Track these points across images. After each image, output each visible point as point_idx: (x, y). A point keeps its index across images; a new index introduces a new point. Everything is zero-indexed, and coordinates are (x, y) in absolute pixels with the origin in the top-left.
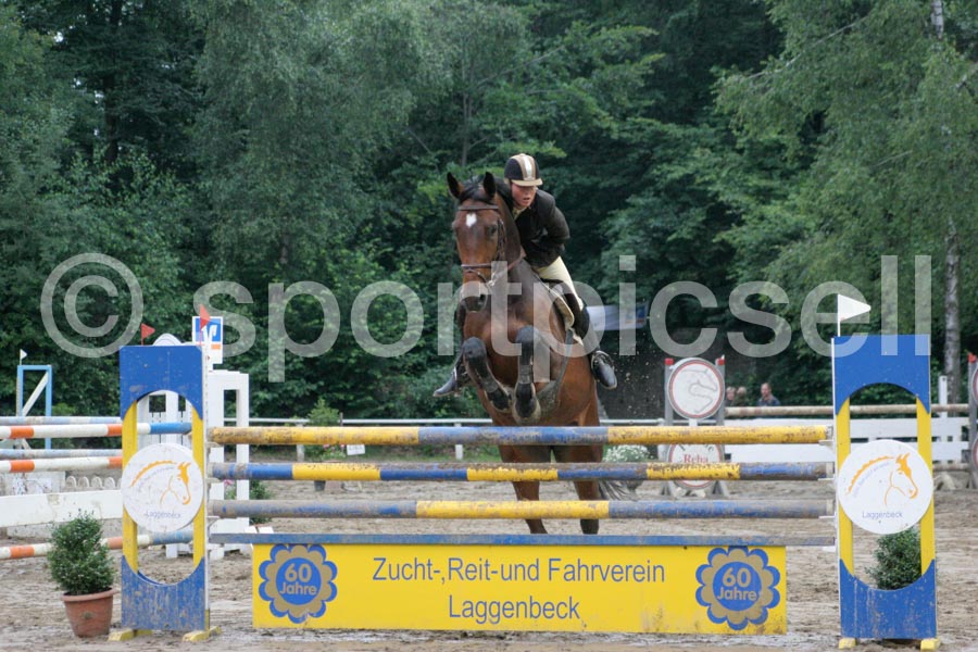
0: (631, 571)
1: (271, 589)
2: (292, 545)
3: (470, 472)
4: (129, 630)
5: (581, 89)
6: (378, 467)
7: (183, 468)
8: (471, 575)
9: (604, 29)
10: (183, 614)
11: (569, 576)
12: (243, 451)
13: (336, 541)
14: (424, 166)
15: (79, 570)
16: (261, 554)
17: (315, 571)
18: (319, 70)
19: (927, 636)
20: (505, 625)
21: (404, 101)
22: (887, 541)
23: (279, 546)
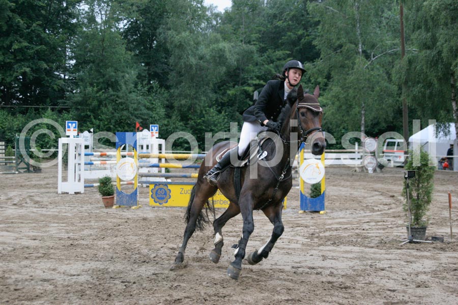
1: (154, 196)
2: (159, 185)
4: (118, 206)
5: (271, 67)
6: (181, 165)
7: (131, 164)
9: (277, 51)
10: (132, 202)
12: (163, 160)
13: (171, 184)
14: (230, 87)
15: (105, 190)
16: (152, 187)
17: (165, 191)
18: (201, 61)
19: (322, 210)
21: (223, 69)
22: (313, 185)
23: (156, 185)
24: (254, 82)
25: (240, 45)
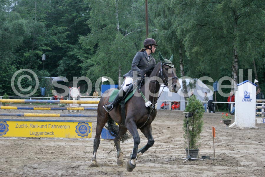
0: (64, 127)
2: (0, 121)
3: (34, 108)
5: (54, 38)
6: (17, 107)
8: (34, 127)
9: (59, 27)
11: (52, 127)
13: (9, 120)
14: (25, 51)
17: (4, 126)
18: (6, 32)
20: (40, 136)
21: (22, 38)
24: (43, 48)
25: (33, 22)
